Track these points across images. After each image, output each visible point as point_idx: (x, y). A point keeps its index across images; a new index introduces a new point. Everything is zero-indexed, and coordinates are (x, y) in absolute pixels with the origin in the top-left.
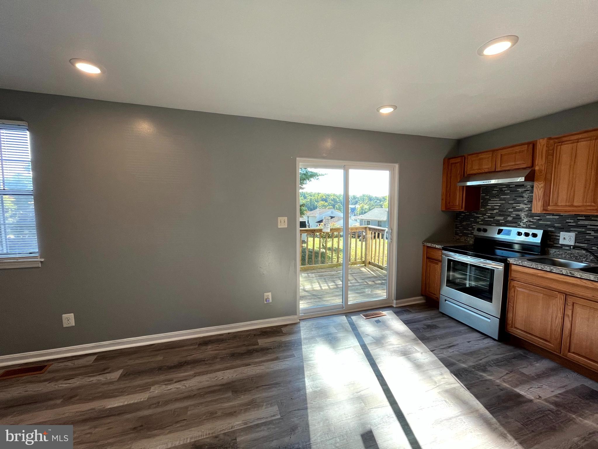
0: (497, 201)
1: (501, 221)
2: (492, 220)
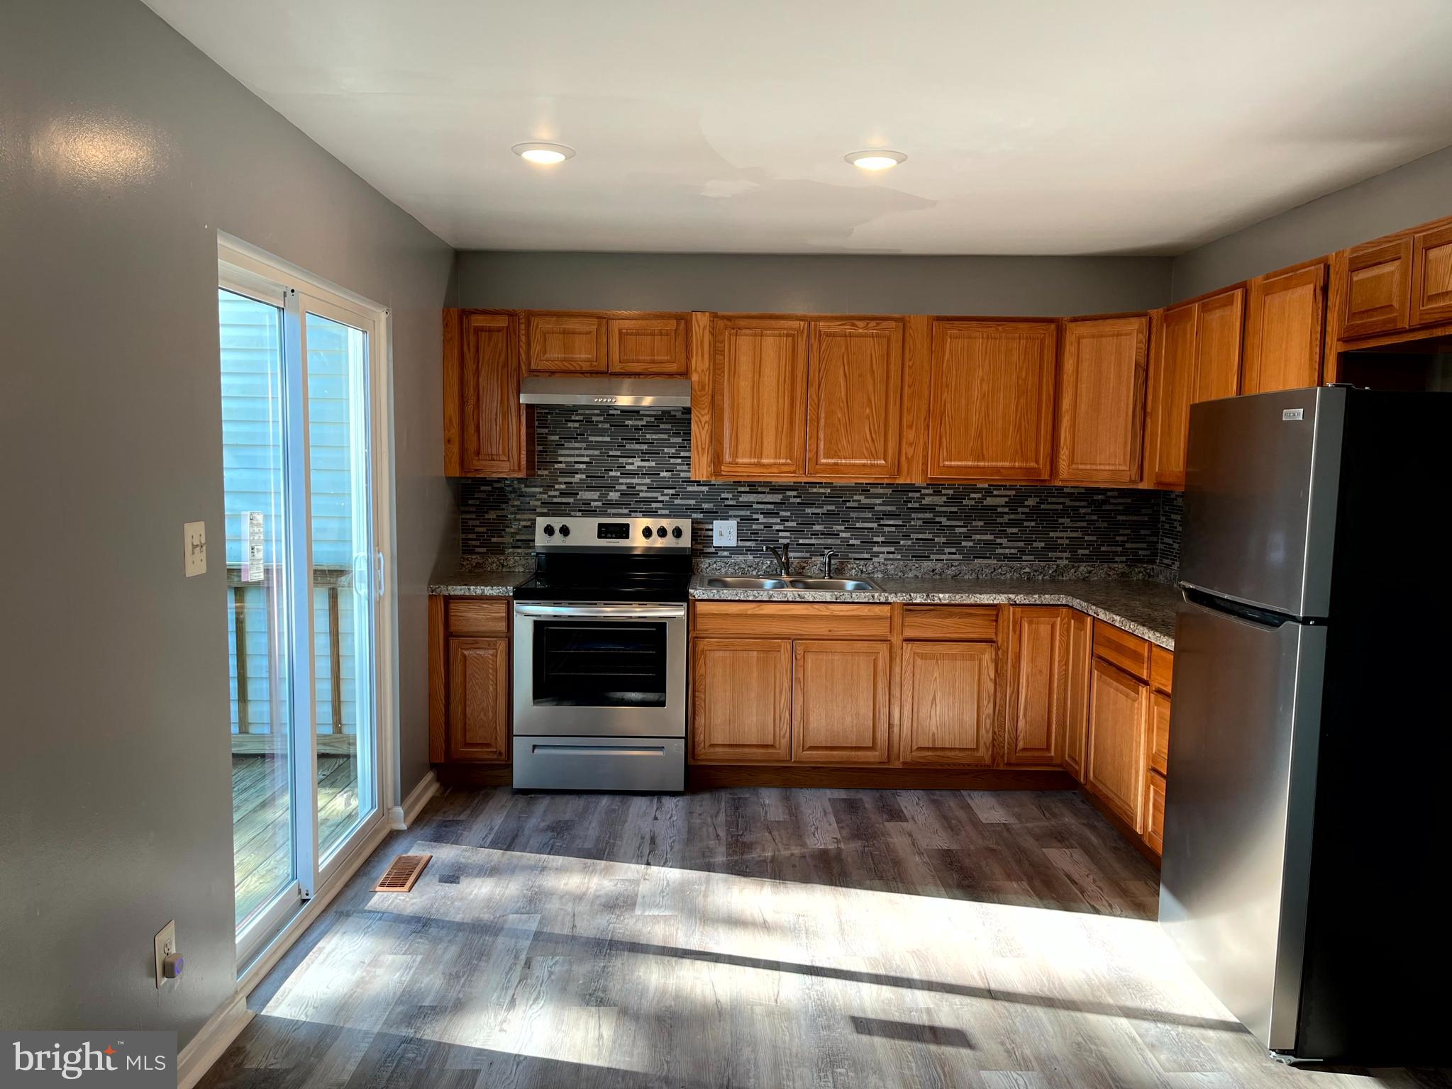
0: (581, 449)
1: (593, 504)
2: (571, 500)
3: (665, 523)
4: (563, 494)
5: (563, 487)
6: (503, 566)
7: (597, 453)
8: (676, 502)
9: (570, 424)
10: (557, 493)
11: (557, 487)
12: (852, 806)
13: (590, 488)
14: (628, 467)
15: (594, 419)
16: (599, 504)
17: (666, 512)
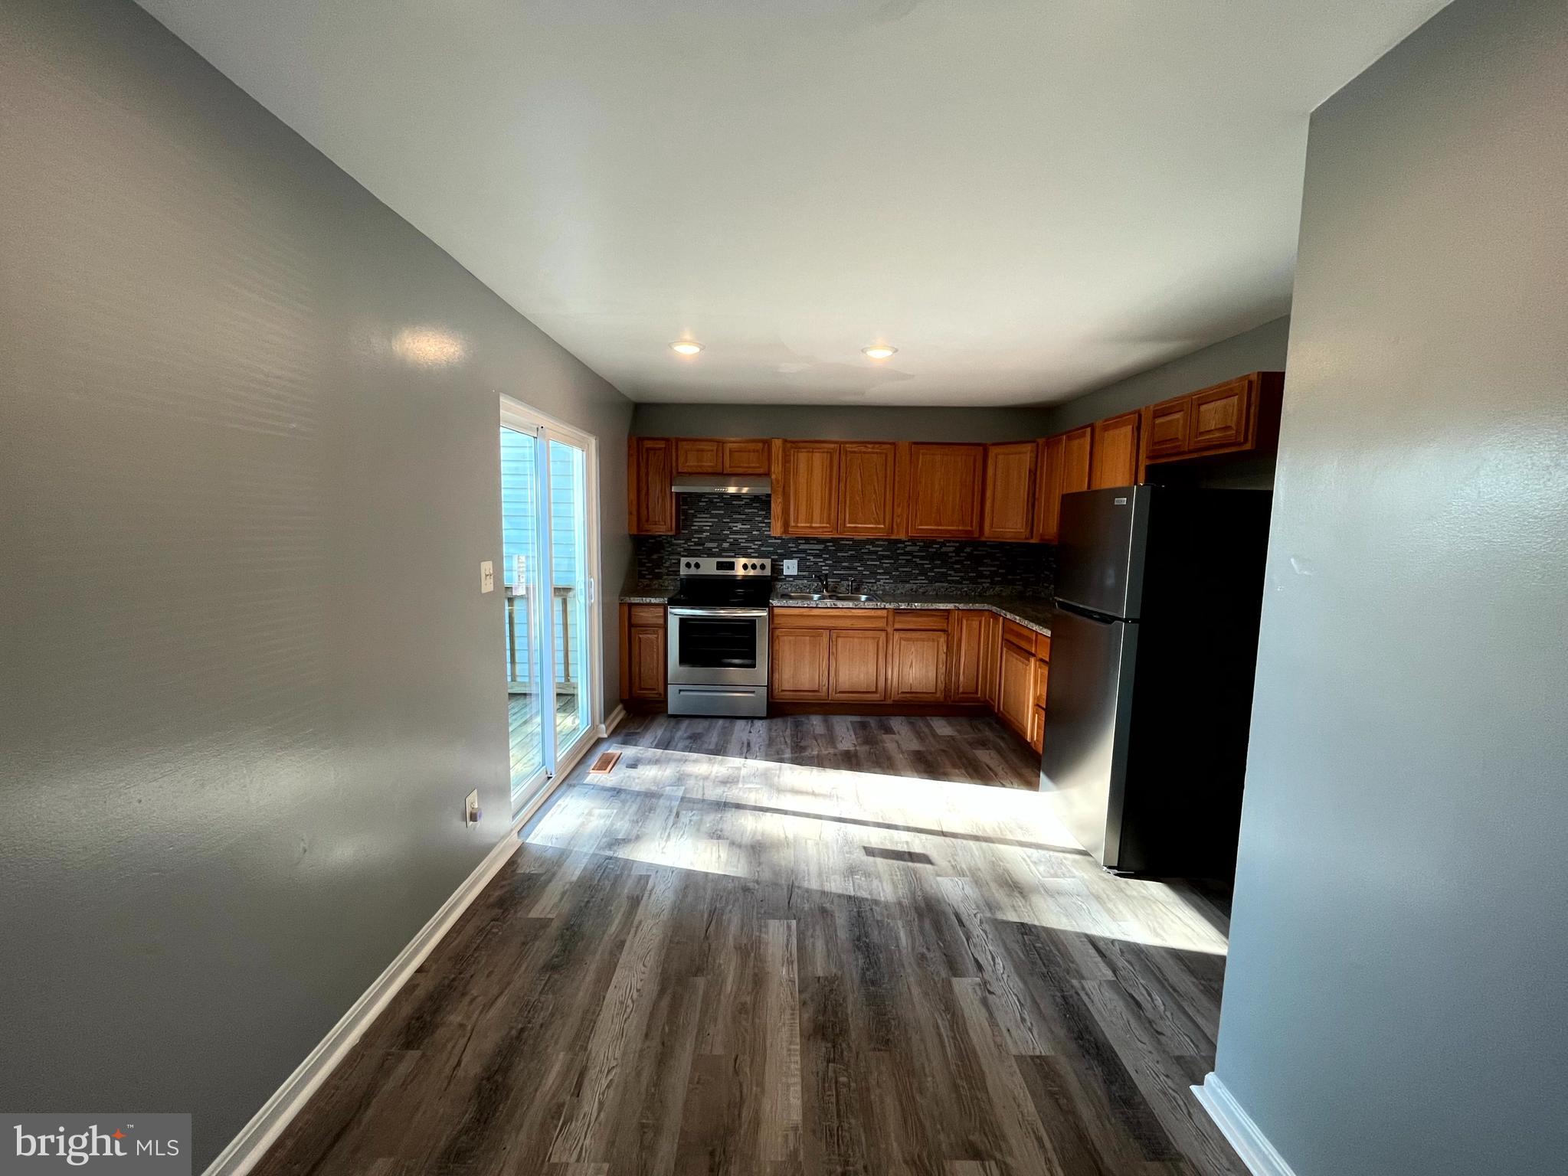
0: (706, 518)
1: (714, 550)
2: (701, 548)
3: (754, 561)
4: (696, 544)
5: (697, 540)
6: (662, 586)
7: (716, 520)
8: (762, 549)
9: (701, 504)
10: (692, 544)
11: (693, 540)
12: (864, 726)
13: (712, 541)
14: (734, 528)
15: (715, 500)
16: (717, 550)
17: (756, 555)
